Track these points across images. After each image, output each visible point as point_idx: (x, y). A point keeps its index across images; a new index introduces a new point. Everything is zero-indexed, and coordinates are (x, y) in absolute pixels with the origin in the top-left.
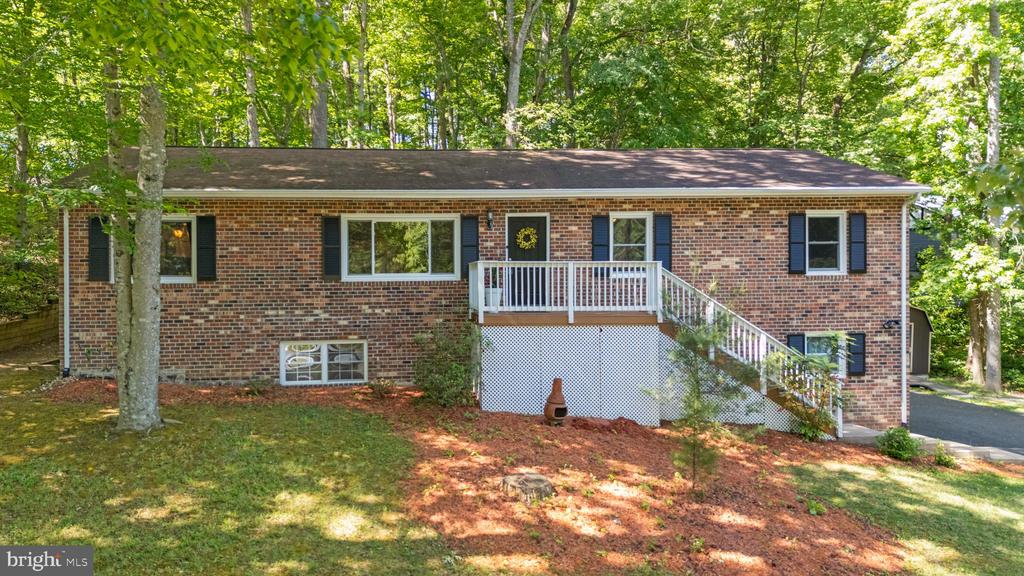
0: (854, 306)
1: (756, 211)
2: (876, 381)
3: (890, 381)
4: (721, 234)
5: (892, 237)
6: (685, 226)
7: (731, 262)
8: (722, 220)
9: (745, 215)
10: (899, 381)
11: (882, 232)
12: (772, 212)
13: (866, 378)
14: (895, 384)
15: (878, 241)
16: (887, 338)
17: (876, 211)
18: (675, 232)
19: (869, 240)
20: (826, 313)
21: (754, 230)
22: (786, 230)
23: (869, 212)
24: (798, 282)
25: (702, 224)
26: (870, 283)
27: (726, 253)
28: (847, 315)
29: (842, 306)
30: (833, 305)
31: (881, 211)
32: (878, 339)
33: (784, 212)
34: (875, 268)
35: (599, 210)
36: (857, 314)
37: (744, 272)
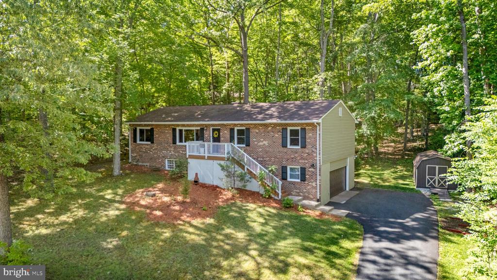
0: (302, 158)
1: (273, 127)
2: (309, 184)
3: (314, 184)
4: (263, 134)
5: (315, 136)
6: (254, 132)
7: (266, 143)
8: (263, 130)
9: (270, 128)
10: (317, 184)
11: (311, 135)
12: (277, 128)
13: (306, 182)
14: (316, 185)
15: (310, 137)
16: (313, 170)
17: (309, 128)
18: (251, 133)
19: (307, 137)
20: (294, 160)
21: (272, 133)
22: (281, 133)
23: (306, 128)
24: (285, 150)
25: (258, 131)
26: (307, 151)
27: (264, 140)
28: (300, 161)
29: (298, 158)
30: (296, 158)
31: (311, 128)
32: (310, 170)
33: (281, 128)
34: (309, 146)
35: (232, 127)
36: (303, 161)
37: (270, 146)
